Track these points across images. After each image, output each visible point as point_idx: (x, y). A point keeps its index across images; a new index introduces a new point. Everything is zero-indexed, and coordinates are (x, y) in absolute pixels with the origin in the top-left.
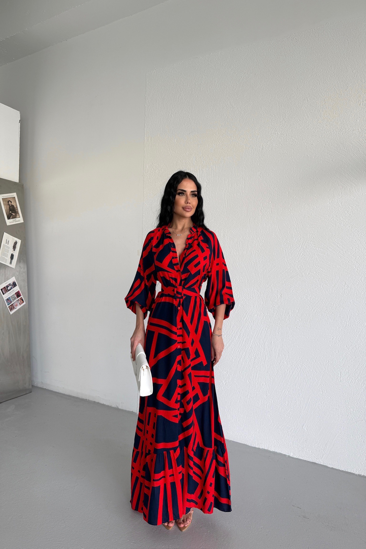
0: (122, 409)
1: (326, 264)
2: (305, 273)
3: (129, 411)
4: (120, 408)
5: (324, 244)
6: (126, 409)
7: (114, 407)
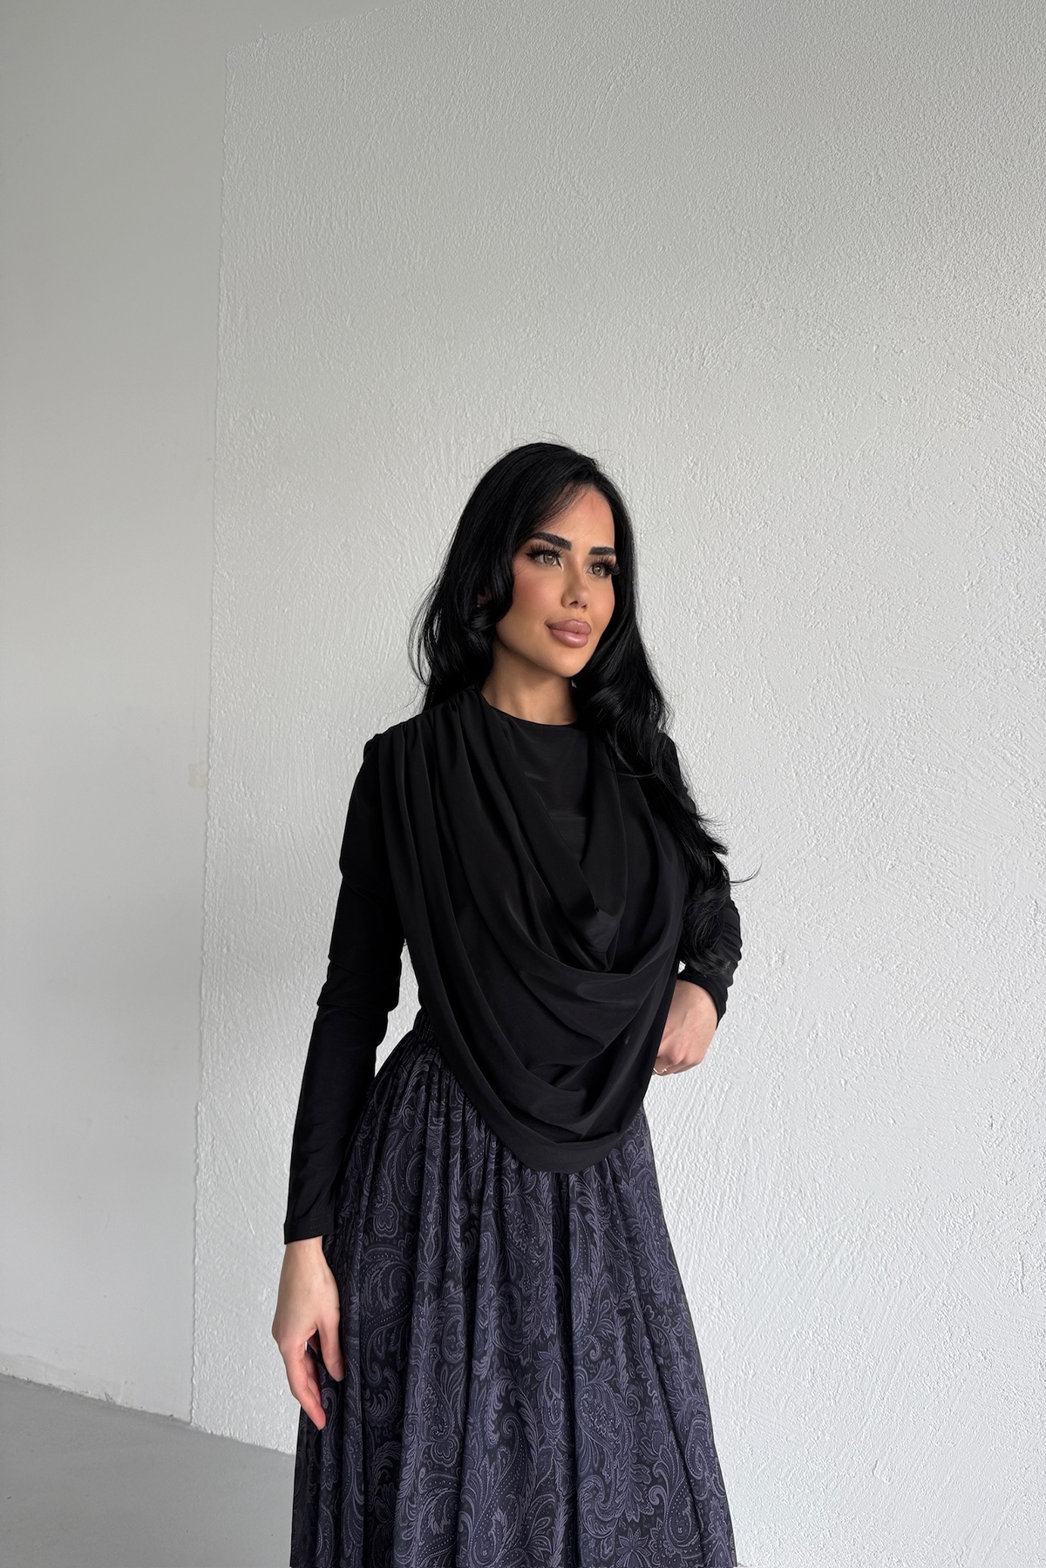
0: (128, 1406)
1: (962, 830)
2: (876, 868)
3: (156, 1415)
4: (119, 1401)
5: (950, 750)
6: (144, 1408)
7: (94, 1399)
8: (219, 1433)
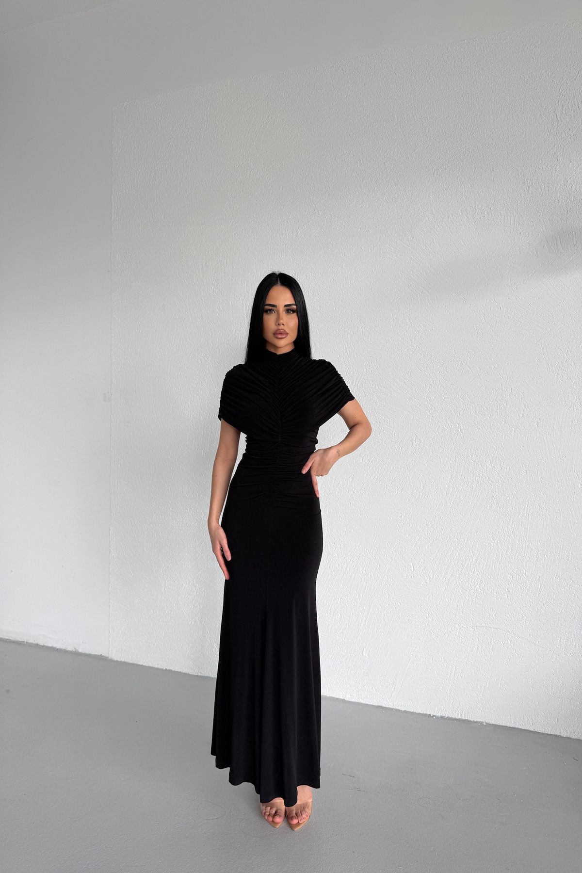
0: (83, 652)
4: (80, 651)
6: (90, 653)
7: (70, 651)
8: (120, 660)
